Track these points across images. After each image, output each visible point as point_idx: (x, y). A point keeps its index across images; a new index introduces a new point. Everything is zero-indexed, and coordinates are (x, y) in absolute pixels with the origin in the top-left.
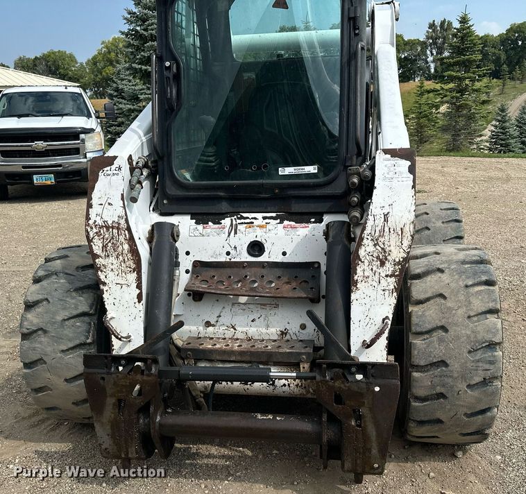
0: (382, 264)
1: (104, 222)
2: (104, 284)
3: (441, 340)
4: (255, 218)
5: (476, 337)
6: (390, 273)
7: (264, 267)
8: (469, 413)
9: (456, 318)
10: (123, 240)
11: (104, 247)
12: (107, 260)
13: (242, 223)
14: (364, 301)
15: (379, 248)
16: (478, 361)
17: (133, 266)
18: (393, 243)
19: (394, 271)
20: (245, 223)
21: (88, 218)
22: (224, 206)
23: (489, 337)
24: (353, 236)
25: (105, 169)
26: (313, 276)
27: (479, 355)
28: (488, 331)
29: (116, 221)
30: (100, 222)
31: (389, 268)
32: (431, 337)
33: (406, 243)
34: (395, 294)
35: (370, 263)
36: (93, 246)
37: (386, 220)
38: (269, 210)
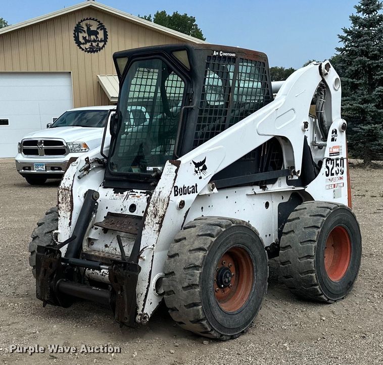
0: (155, 217)
2: (59, 216)
9: (184, 251)
11: (63, 199)
12: (62, 205)
14: (146, 235)
15: (155, 209)
16: (187, 274)
19: (159, 221)
23: (194, 262)
28: (194, 259)
29: (68, 186)
30: (63, 187)
35: (151, 216)
36: (59, 198)
37: (159, 195)
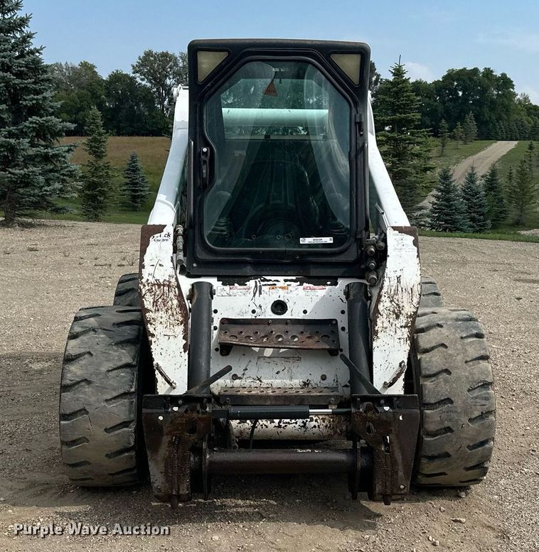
0: (398, 317)
1: (156, 280)
2: (153, 335)
3: (446, 381)
4: (277, 281)
5: (473, 378)
6: (404, 324)
8: (471, 444)
10: (173, 296)
11: (155, 302)
12: (157, 313)
14: (383, 348)
15: (395, 304)
16: (476, 398)
17: (181, 319)
18: (405, 300)
19: (407, 323)
21: (141, 277)
23: (483, 378)
24: (369, 295)
25: (156, 236)
26: (332, 331)
27: (476, 393)
28: (482, 373)
29: (167, 279)
30: (152, 280)
31: (403, 320)
32: (437, 379)
33: (416, 300)
34: (409, 342)
35: (388, 316)
36: (145, 302)
37: (399, 281)
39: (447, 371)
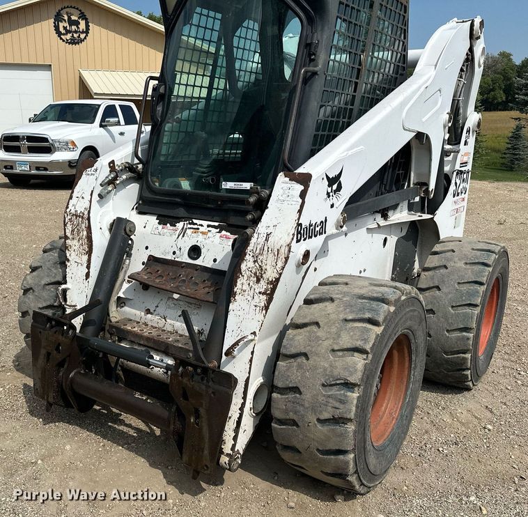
0: (258, 281)
1: (76, 211)
3: (300, 367)
4: (202, 225)
5: (331, 371)
6: (263, 290)
7: (196, 270)
8: (321, 448)
9: (319, 349)
10: (83, 228)
11: (72, 231)
12: (73, 241)
13: (191, 228)
14: (239, 313)
15: (258, 265)
16: (329, 396)
17: (87, 249)
18: (269, 262)
19: (266, 290)
20: (193, 228)
21: (67, 207)
22: (181, 212)
23: (345, 374)
25: (88, 170)
27: (334, 391)
28: (346, 369)
29: (83, 211)
30: (73, 211)
31: (263, 285)
32: (295, 361)
33: (280, 264)
34: (264, 312)
35: (249, 278)
36: (67, 230)
37: (267, 240)
38: (215, 219)
39: (305, 355)
